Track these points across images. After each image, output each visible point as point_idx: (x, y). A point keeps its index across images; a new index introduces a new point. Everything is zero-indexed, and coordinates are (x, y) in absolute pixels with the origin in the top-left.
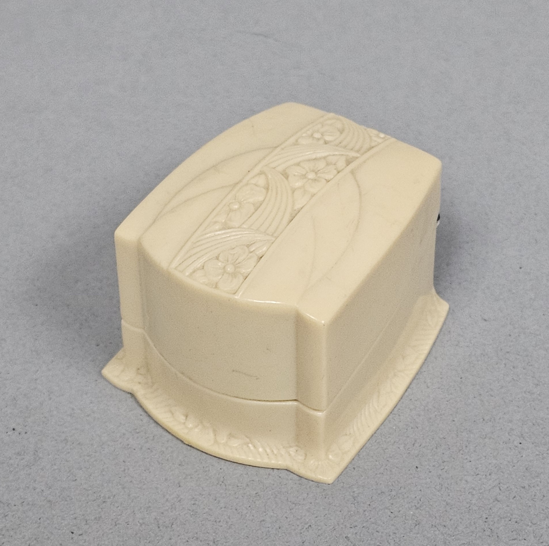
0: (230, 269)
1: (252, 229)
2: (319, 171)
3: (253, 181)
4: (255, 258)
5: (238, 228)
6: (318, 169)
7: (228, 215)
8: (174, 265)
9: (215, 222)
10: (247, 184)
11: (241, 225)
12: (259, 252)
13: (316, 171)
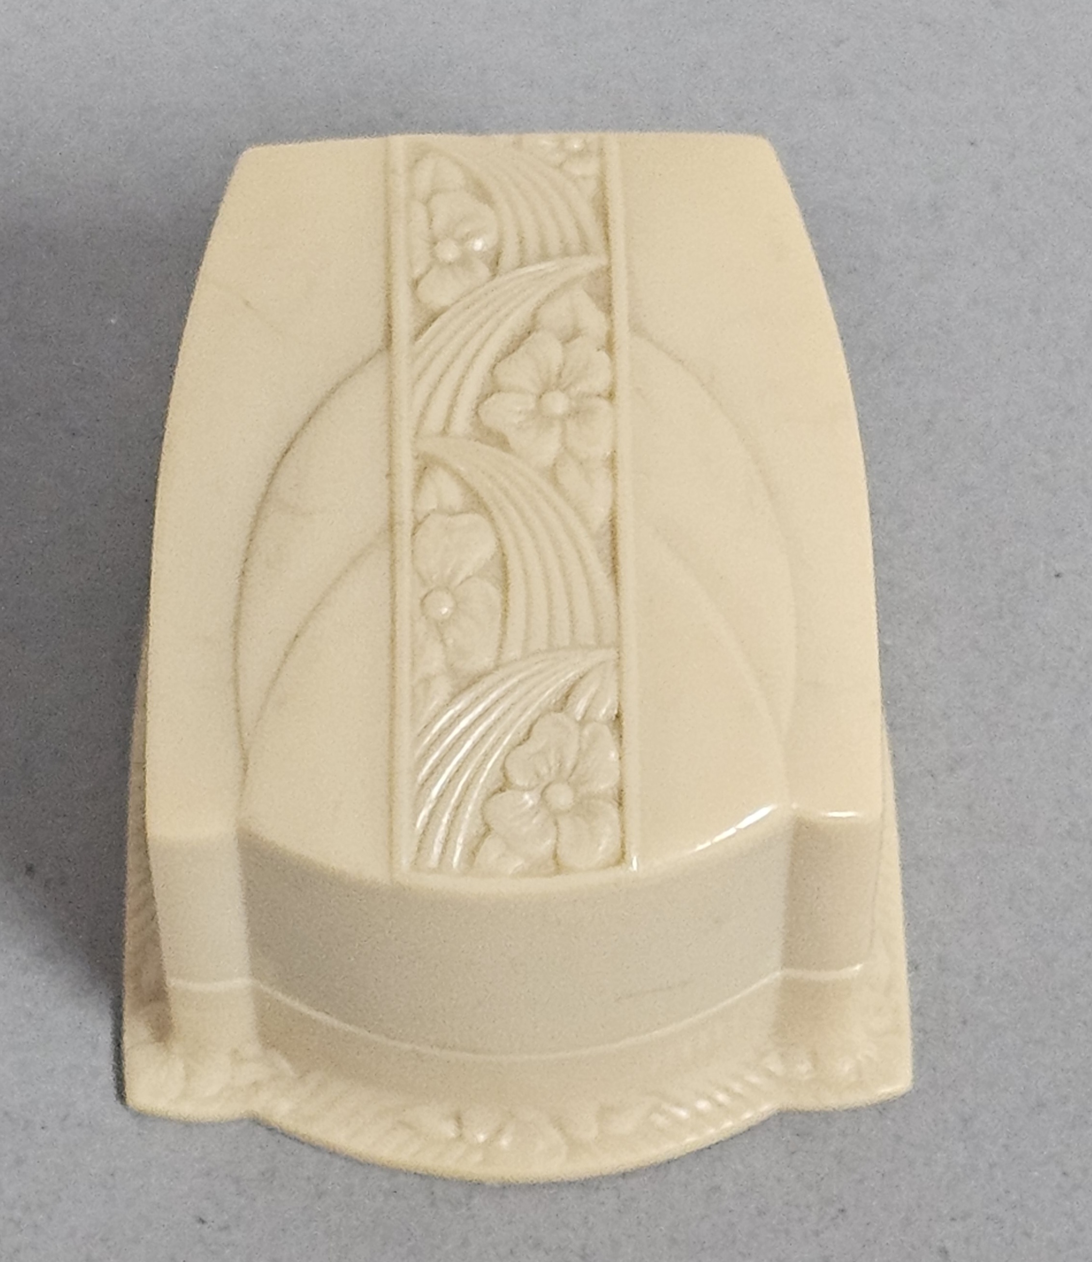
0: (562, 797)
1: (534, 654)
2: (560, 375)
3: (429, 502)
4: (607, 735)
5: (497, 667)
6: (555, 369)
7: (443, 641)
8: (405, 861)
9: (427, 681)
10: (417, 525)
11: (499, 657)
12: (604, 711)
13: (554, 379)
